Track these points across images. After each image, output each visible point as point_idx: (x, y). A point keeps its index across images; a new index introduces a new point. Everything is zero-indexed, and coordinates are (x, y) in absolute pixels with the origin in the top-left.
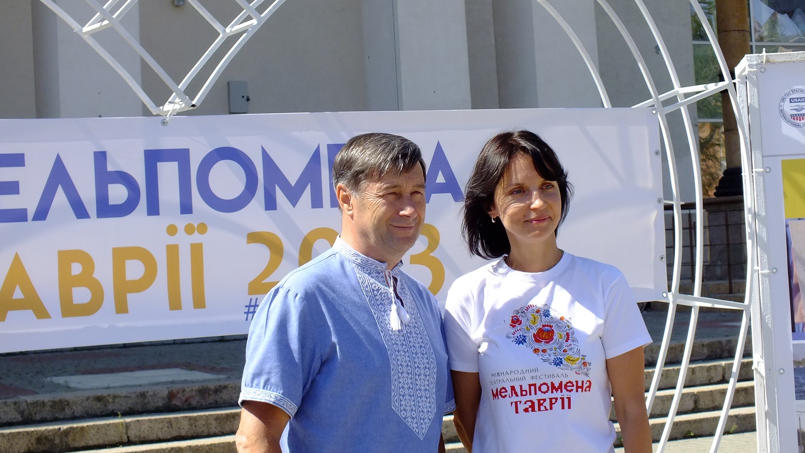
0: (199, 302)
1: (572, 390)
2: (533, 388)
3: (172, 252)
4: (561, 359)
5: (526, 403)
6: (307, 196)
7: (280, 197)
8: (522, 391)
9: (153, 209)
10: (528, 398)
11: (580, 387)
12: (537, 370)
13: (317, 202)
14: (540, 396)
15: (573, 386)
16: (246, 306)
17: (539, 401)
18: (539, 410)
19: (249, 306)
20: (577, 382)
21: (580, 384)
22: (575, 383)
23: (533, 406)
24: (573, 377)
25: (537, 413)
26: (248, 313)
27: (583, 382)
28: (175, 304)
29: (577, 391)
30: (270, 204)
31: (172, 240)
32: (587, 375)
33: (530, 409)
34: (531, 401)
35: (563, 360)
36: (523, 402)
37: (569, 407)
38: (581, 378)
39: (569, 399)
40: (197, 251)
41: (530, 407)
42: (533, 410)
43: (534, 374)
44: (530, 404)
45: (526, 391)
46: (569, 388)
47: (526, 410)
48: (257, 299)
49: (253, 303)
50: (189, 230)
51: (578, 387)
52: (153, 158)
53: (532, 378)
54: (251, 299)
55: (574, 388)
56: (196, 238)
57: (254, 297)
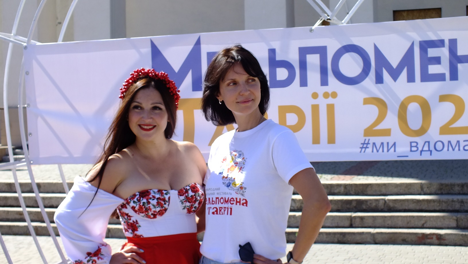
0: (332, 140)
1: (233, 204)
2: (217, 200)
3: (315, 109)
4: (230, 183)
5: (213, 209)
6: (404, 74)
7: (386, 75)
8: (212, 201)
9: (304, 83)
10: (215, 206)
11: (238, 202)
12: (219, 189)
13: (411, 79)
14: (220, 205)
15: (234, 201)
16: (362, 144)
17: (220, 208)
18: (220, 214)
19: (363, 144)
20: (236, 199)
21: (238, 200)
22: (235, 199)
23: (217, 211)
24: (235, 196)
25: (218, 215)
26: (362, 148)
27: (240, 199)
28: (316, 140)
29: (236, 204)
30: (379, 80)
31: (315, 102)
32: (243, 195)
33: (215, 213)
34: (216, 208)
35: (231, 184)
36: (212, 208)
37: (231, 214)
38: (239, 196)
39: (231, 209)
40: (331, 108)
41: (216, 211)
42: (217, 214)
43: (218, 191)
44: (215, 209)
45: (214, 201)
46: (232, 202)
47: (213, 213)
48: (369, 140)
49: (366, 142)
50: (326, 95)
51: (237, 202)
52: (304, 52)
53: (218, 194)
54: (365, 140)
55: (235, 202)
56: (330, 100)
57: (367, 138)
